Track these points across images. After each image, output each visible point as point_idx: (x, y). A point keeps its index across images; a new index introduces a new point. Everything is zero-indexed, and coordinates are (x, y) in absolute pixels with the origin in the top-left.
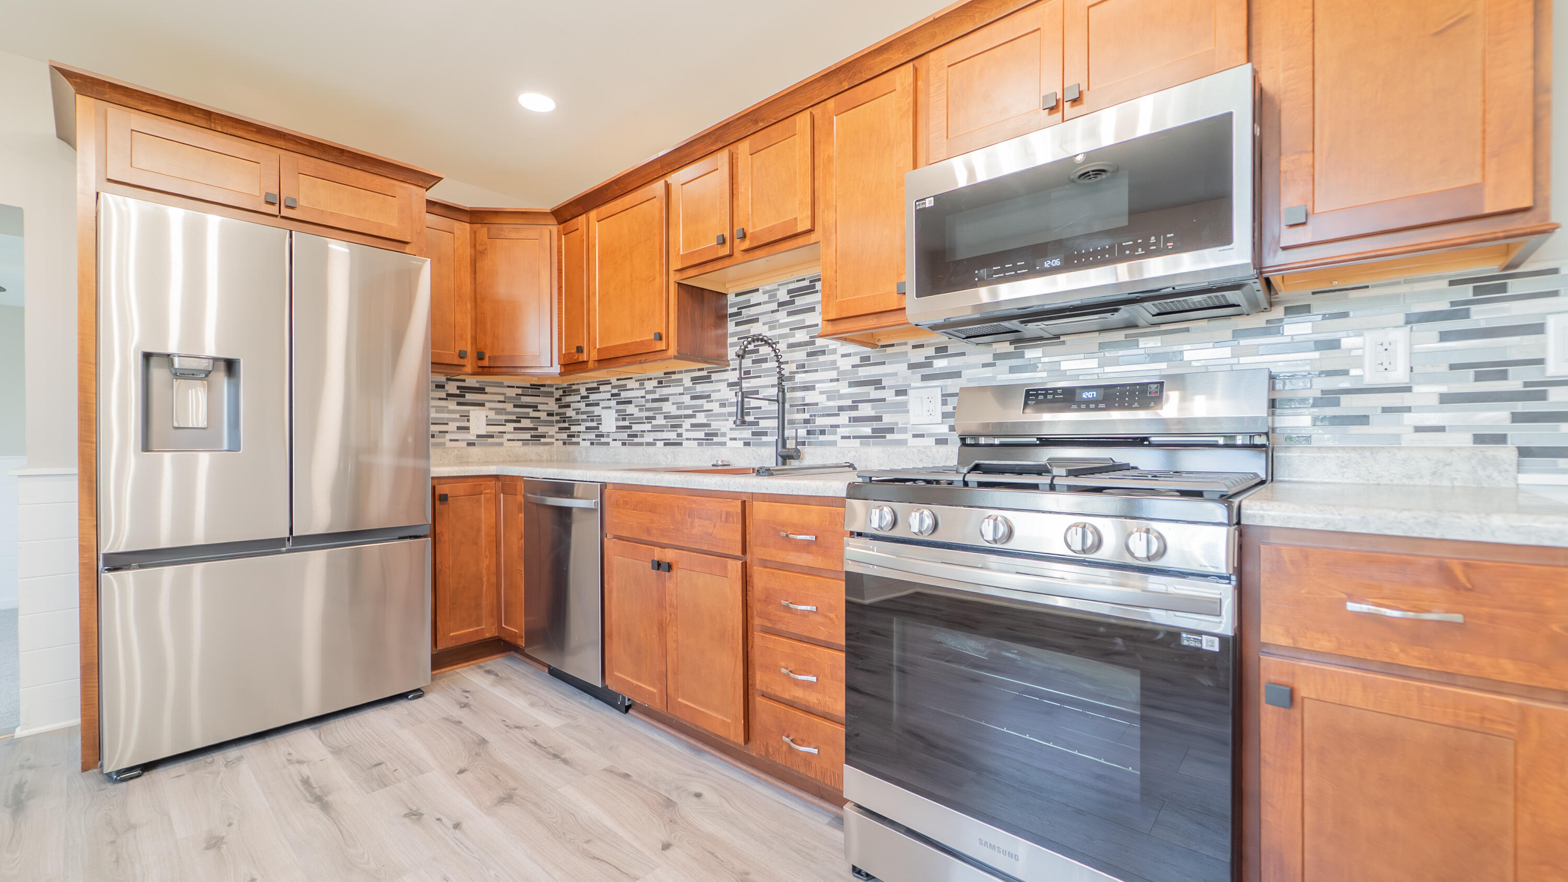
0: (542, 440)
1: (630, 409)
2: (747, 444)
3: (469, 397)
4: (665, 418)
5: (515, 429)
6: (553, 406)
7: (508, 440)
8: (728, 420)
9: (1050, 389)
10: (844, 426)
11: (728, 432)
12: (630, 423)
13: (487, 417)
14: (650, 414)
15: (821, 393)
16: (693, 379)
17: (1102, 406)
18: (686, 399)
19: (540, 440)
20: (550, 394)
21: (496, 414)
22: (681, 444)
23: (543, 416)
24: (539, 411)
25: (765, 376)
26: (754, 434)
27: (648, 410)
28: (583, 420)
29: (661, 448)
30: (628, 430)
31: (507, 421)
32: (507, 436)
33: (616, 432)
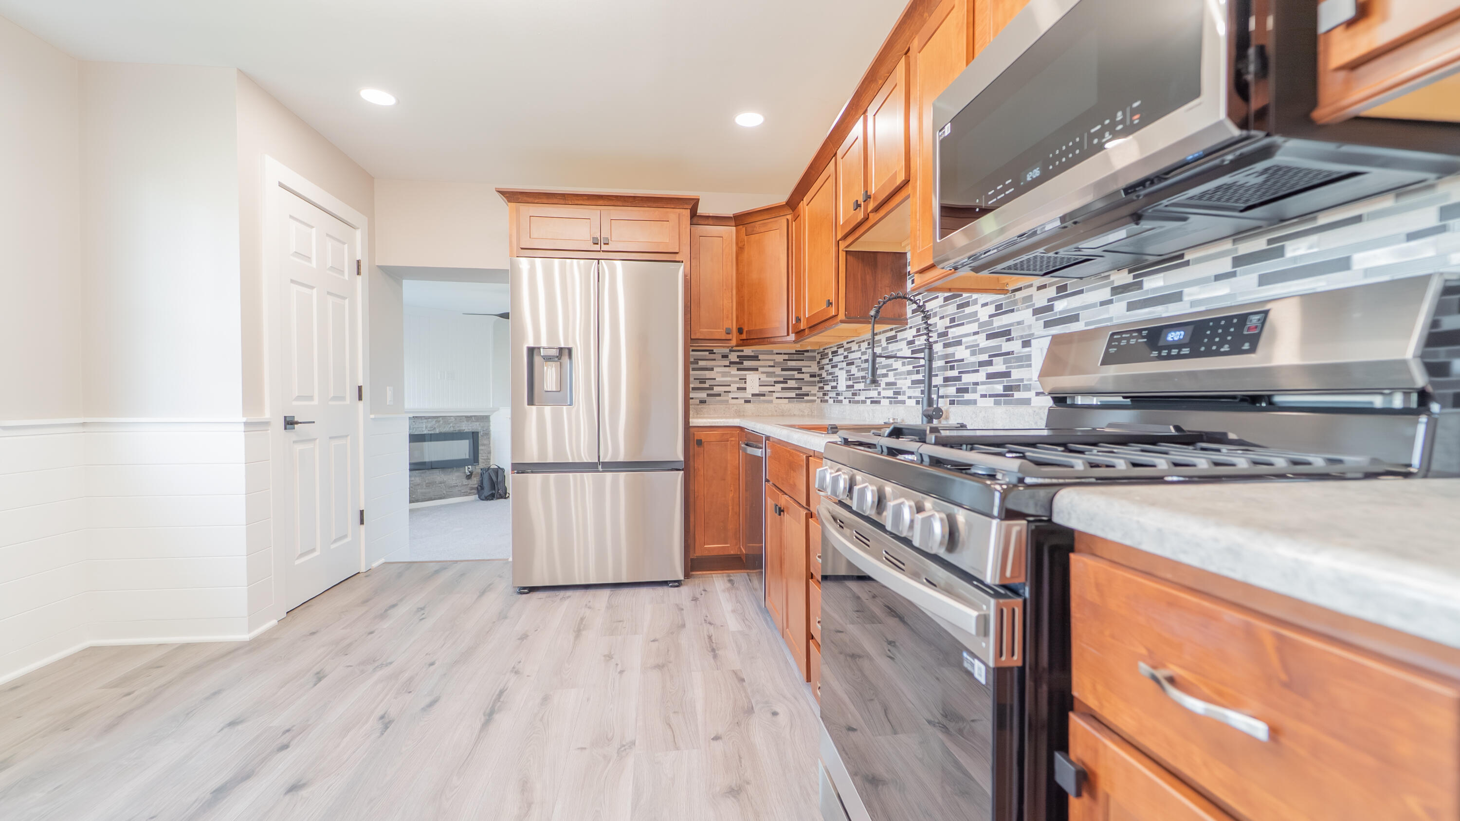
0: (806, 398)
3: (747, 364)
5: (783, 389)
6: (814, 368)
7: (777, 398)
8: (906, 379)
11: (907, 390)
12: (853, 383)
13: (760, 379)
14: (862, 374)
15: (966, 348)
16: (887, 339)
17: (1186, 351)
19: (804, 398)
20: (813, 359)
21: (767, 377)
23: (807, 377)
24: (803, 373)
27: (863, 370)
28: (830, 380)
29: (868, 405)
30: (852, 389)
31: (776, 382)
32: (776, 395)
33: (846, 391)
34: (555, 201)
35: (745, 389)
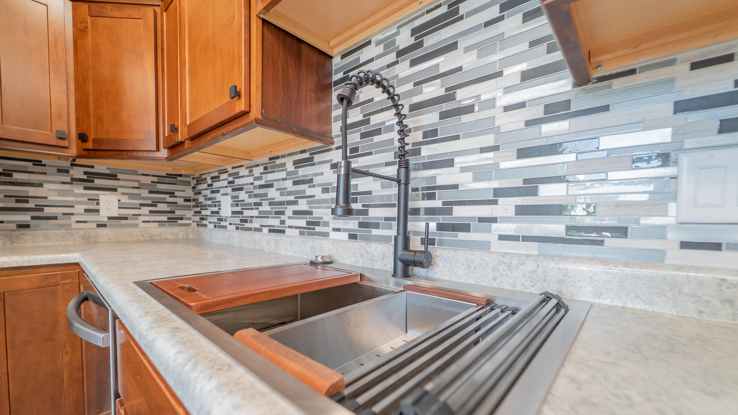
0: (179, 222)
1: (243, 195)
2: (353, 237)
3: (98, 182)
4: (270, 204)
5: (151, 212)
6: (189, 193)
7: (144, 222)
11: (331, 221)
12: (242, 209)
13: (119, 201)
14: (257, 200)
15: (464, 170)
16: (296, 163)
18: (289, 184)
19: (177, 222)
20: (187, 183)
21: (129, 199)
22: (283, 232)
23: (180, 201)
24: (176, 197)
25: (377, 152)
26: (362, 225)
27: (256, 196)
28: (210, 206)
29: (265, 234)
30: (240, 215)
31: (142, 205)
32: (142, 218)
33: (232, 217)
35: (97, 211)
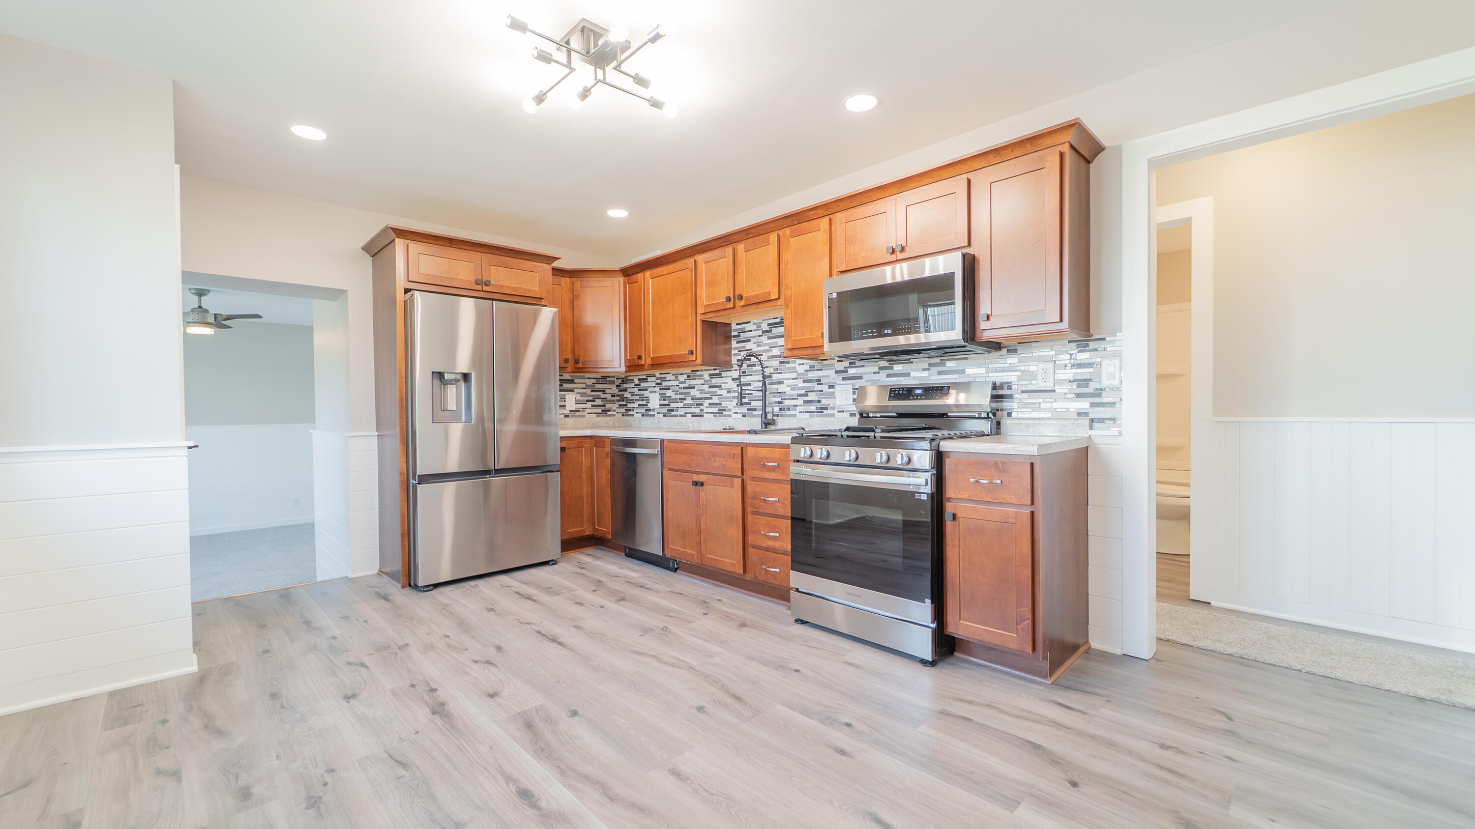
0: (609, 413)
1: (669, 393)
2: (744, 416)
3: (566, 386)
4: (692, 399)
5: (592, 406)
6: (615, 390)
7: (588, 413)
8: (732, 401)
9: (901, 388)
10: (801, 406)
11: (732, 408)
12: (669, 402)
13: (576, 398)
14: (682, 396)
15: (788, 386)
16: (710, 375)
17: (923, 397)
18: (706, 388)
19: (607, 413)
20: (613, 382)
21: (581, 396)
22: (703, 416)
23: (609, 397)
24: (607, 394)
25: (754, 375)
26: (748, 410)
27: (681, 394)
28: (636, 400)
29: (690, 418)
30: (667, 407)
31: (587, 401)
32: (588, 411)
33: (659, 408)
34: (442, 243)
35: (564, 406)
